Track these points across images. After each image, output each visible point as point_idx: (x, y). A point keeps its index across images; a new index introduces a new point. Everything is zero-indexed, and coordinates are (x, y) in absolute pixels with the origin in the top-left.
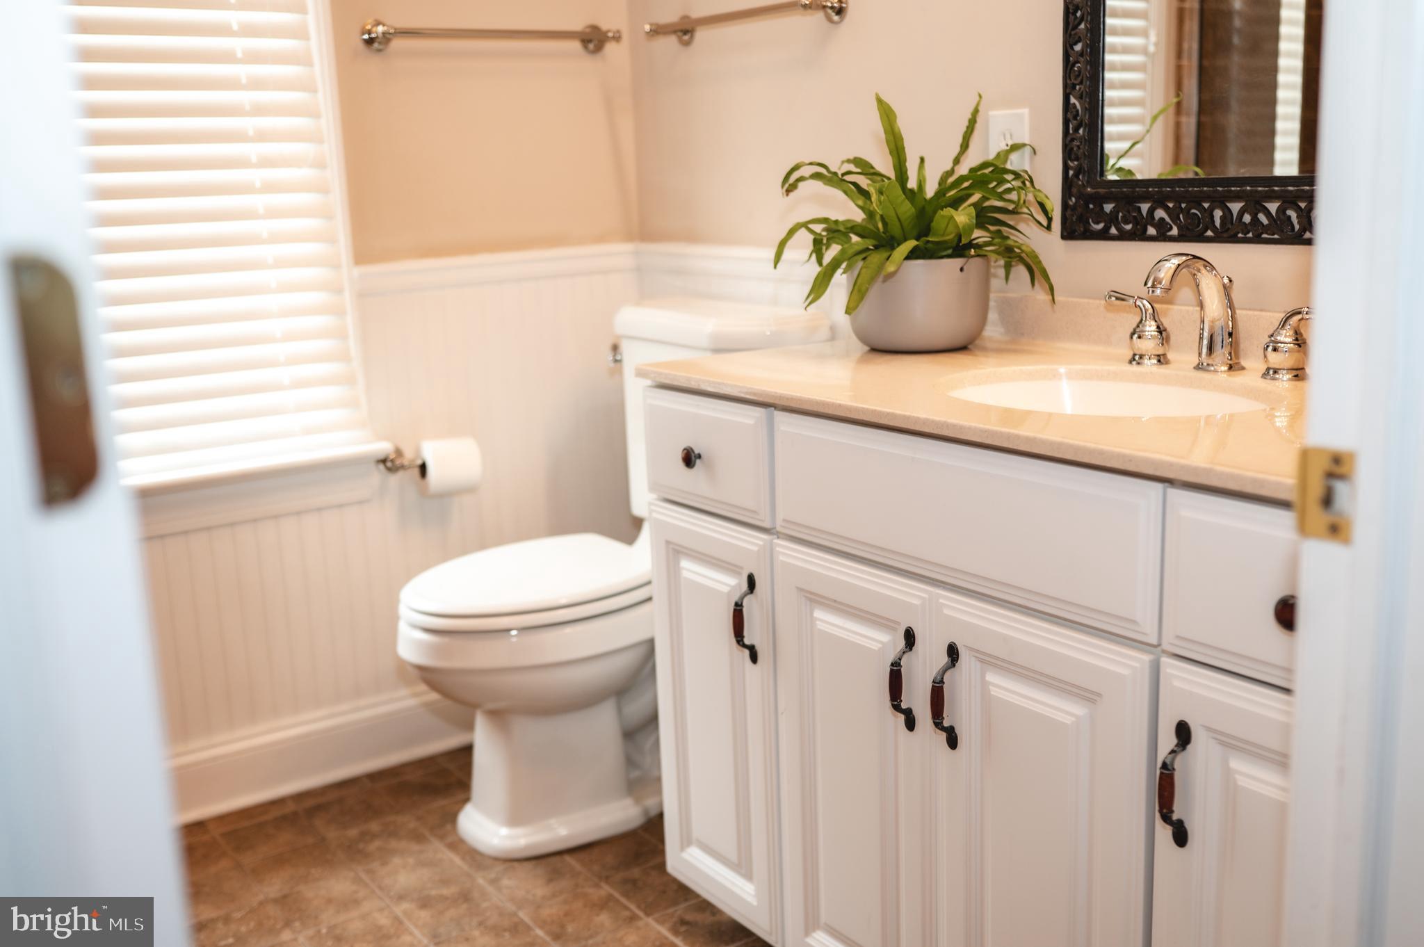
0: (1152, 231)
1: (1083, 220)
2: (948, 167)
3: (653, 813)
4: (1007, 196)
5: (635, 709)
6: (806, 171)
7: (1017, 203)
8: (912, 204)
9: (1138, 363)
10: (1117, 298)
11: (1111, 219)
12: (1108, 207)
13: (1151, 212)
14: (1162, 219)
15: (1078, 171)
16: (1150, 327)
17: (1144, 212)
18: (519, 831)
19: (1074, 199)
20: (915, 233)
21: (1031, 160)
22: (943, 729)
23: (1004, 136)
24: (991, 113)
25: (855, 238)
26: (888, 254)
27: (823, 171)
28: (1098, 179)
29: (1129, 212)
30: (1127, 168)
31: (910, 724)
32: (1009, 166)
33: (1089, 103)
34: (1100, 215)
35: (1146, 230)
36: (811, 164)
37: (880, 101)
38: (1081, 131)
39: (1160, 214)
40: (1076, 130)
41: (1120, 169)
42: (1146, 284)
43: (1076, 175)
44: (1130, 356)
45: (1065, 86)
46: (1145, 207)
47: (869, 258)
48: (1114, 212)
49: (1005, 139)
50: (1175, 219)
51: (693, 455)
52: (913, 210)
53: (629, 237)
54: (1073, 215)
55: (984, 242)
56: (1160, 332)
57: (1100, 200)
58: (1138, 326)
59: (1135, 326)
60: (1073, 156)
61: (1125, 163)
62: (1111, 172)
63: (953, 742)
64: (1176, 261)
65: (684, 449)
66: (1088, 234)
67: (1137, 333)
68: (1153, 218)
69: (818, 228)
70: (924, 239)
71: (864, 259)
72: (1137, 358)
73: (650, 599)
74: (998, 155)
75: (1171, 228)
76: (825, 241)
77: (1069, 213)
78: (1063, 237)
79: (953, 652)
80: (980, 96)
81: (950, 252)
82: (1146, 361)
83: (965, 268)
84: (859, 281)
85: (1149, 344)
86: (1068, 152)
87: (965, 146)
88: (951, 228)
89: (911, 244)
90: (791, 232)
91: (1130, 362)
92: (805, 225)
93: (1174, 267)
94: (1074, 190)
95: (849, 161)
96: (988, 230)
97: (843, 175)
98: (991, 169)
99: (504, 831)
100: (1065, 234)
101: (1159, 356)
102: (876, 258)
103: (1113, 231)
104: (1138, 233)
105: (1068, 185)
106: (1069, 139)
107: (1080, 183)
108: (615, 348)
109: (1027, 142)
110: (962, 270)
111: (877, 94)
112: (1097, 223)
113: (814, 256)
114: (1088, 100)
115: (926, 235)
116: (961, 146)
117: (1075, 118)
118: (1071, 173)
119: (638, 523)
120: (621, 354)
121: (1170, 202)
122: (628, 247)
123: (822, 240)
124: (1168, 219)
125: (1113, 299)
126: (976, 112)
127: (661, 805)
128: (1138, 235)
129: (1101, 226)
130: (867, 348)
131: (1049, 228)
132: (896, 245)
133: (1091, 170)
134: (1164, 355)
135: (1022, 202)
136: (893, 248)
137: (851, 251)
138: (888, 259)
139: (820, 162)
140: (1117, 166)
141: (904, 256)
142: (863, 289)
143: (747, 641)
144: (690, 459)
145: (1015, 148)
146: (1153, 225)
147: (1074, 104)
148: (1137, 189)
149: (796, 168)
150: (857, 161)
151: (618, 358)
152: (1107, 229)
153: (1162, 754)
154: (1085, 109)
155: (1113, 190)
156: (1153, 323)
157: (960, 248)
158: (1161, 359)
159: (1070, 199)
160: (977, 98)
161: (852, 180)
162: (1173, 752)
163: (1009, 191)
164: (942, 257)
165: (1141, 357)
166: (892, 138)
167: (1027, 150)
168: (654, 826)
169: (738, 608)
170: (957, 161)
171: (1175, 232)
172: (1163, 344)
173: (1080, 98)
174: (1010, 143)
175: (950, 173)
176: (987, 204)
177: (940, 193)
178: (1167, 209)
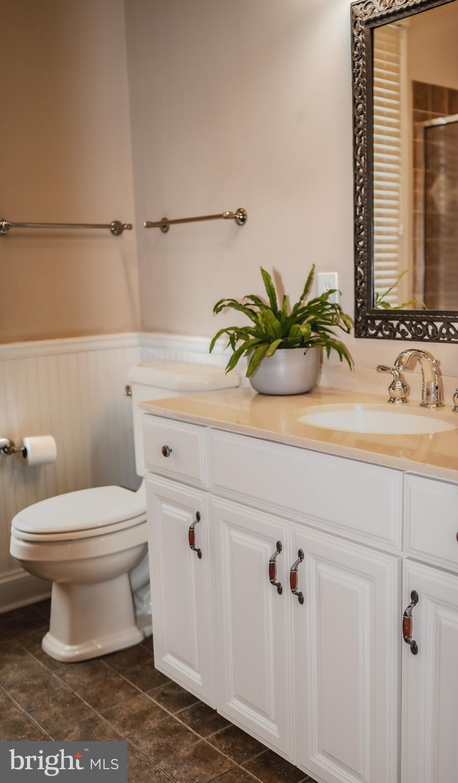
0: (398, 335)
1: (366, 329)
2: (298, 301)
3: (148, 634)
4: (326, 317)
5: (138, 579)
6: (226, 303)
7: (332, 321)
8: (279, 321)
9: (393, 402)
10: (382, 369)
11: (379, 329)
12: (378, 322)
13: (398, 326)
14: (403, 330)
15: (363, 304)
16: (399, 385)
17: (395, 326)
18: (75, 647)
19: (360, 318)
20: (281, 335)
21: (339, 298)
22: (297, 594)
23: (326, 285)
24: (320, 274)
25: (251, 337)
26: (268, 346)
27: (235, 303)
28: (372, 309)
29: (387, 326)
30: (386, 302)
31: (280, 591)
32: (328, 301)
33: (367, 272)
34: (373, 326)
35: (395, 335)
36: (228, 300)
37: (262, 271)
38: (363, 285)
39: (402, 327)
40: (361, 284)
41: (383, 303)
42: (395, 365)
43: (361, 306)
44: (389, 399)
45: (355, 262)
46: (395, 323)
47: (258, 348)
48: (381, 325)
49: (326, 287)
50: (410, 330)
51: (168, 450)
52: (280, 324)
53: (135, 330)
54: (360, 326)
55: (317, 339)
56: (403, 387)
57: (373, 319)
58: (392, 384)
59: (391, 383)
60: (359, 297)
61: (386, 299)
62: (378, 304)
63: (301, 601)
64: (410, 353)
65: (164, 447)
66: (368, 335)
67: (392, 386)
68: (399, 329)
69: (232, 332)
70: (285, 338)
71: (256, 348)
72: (392, 399)
73: (145, 521)
74: (323, 295)
75: (408, 334)
76: (236, 337)
77: (358, 325)
78: (356, 337)
79: (301, 554)
80: (314, 266)
81: (298, 345)
82: (397, 402)
83: (307, 353)
84: (253, 360)
85: (398, 392)
86: (357, 295)
87: (306, 291)
88: (299, 334)
89: (280, 341)
90: (218, 335)
91: (389, 402)
92: (226, 330)
93: (409, 356)
94: (360, 314)
95: (248, 297)
96: (318, 333)
97: (245, 305)
98: (319, 302)
99: (67, 647)
100: (356, 335)
101: (403, 398)
102: (261, 348)
103: (380, 334)
104: (392, 336)
105: (357, 311)
106: (357, 288)
107: (363, 310)
108: (128, 388)
109: (337, 288)
110: (305, 354)
111: (261, 267)
112: (372, 330)
113: (230, 344)
114: (366, 270)
115: (287, 337)
116: (304, 291)
117: (360, 278)
118: (359, 305)
119: (139, 480)
120: (131, 391)
121: (407, 320)
122: (136, 334)
123: (234, 337)
124: (406, 330)
125: (380, 369)
126: (312, 273)
127: (152, 630)
128: (392, 337)
129: (373, 332)
130: (258, 393)
131: (348, 332)
132: (272, 341)
133: (369, 304)
134: (405, 398)
135: (334, 320)
136: (270, 343)
137: (249, 344)
138: (268, 348)
139: (233, 299)
140: (382, 301)
141: (276, 347)
142: (255, 364)
143: (196, 547)
144: (166, 452)
145: (331, 292)
146: (399, 332)
147: (360, 271)
148: (391, 315)
149: (221, 302)
150: (252, 297)
151: (130, 393)
152: (376, 333)
153: (405, 607)
154: (365, 274)
155: (380, 315)
156: (400, 382)
157: (304, 343)
158: (404, 400)
159: (359, 318)
160: (312, 267)
161: (249, 308)
162: (410, 606)
163: (328, 315)
164: (295, 348)
165: (394, 399)
166: (269, 288)
167: (337, 293)
168: (148, 642)
169: (191, 530)
170: (302, 298)
171: (410, 336)
172: (405, 392)
173: (363, 268)
174: (329, 289)
175: (299, 304)
176: (317, 320)
177: (294, 315)
178: (406, 324)
